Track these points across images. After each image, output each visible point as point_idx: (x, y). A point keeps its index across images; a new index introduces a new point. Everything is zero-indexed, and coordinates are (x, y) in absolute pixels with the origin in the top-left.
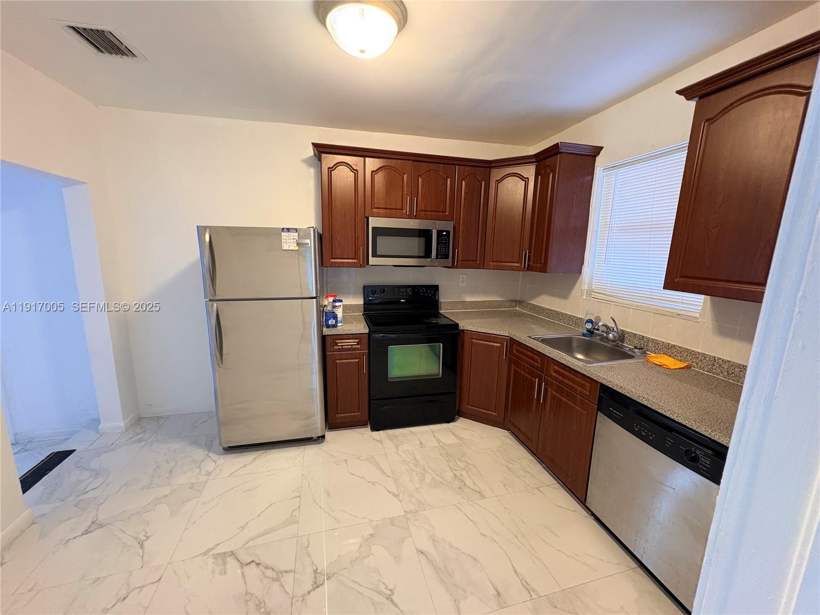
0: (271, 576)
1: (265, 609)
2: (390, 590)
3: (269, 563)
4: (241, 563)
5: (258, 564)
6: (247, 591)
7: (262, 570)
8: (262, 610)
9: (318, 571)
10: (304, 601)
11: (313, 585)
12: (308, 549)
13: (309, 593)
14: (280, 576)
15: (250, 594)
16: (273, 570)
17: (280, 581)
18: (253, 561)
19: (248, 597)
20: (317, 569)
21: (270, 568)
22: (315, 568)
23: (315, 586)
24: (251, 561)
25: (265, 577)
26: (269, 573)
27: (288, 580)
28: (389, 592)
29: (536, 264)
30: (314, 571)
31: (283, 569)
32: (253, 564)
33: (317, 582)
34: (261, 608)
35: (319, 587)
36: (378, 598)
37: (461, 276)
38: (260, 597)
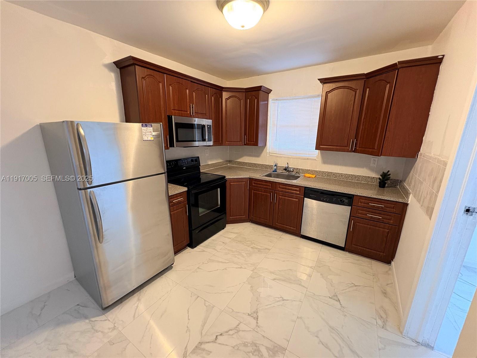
0: (234, 332)
1: (250, 343)
2: (281, 298)
3: (226, 330)
4: (212, 342)
5: (221, 335)
6: (232, 347)
7: (226, 335)
8: (249, 345)
9: (250, 314)
10: (259, 327)
11: (255, 319)
12: (234, 311)
13: (257, 323)
14: (238, 329)
15: (235, 346)
16: (231, 330)
17: (240, 331)
18: (217, 336)
19: (236, 348)
20: (249, 314)
21: (229, 330)
22: (247, 314)
23: (256, 319)
24: (215, 337)
25: (232, 335)
26: (231, 332)
27: (242, 327)
28: (281, 299)
29: (250, 142)
30: (248, 315)
31: (235, 326)
32: (218, 337)
33: (255, 317)
34: (247, 345)
35: (258, 318)
36: (281, 303)
37: (206, 150)
38: (241, 342)
